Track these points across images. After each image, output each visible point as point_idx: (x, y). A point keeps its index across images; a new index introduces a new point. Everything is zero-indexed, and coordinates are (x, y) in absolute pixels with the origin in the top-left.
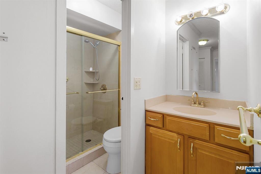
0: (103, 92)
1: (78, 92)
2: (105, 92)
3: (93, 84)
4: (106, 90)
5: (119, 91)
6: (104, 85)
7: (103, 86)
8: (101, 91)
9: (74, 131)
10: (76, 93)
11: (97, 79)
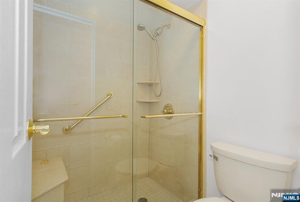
0: (166, 117)
1: (124, 115)
2: (171, 117)
3: (149, 103)
4: (174, 114)
5: (201, 116)
6: (169, 105)
7: (166, 107)
8: (164, 114)
9: (121, 177)
10: (121, 116)
11: (158, 95)
